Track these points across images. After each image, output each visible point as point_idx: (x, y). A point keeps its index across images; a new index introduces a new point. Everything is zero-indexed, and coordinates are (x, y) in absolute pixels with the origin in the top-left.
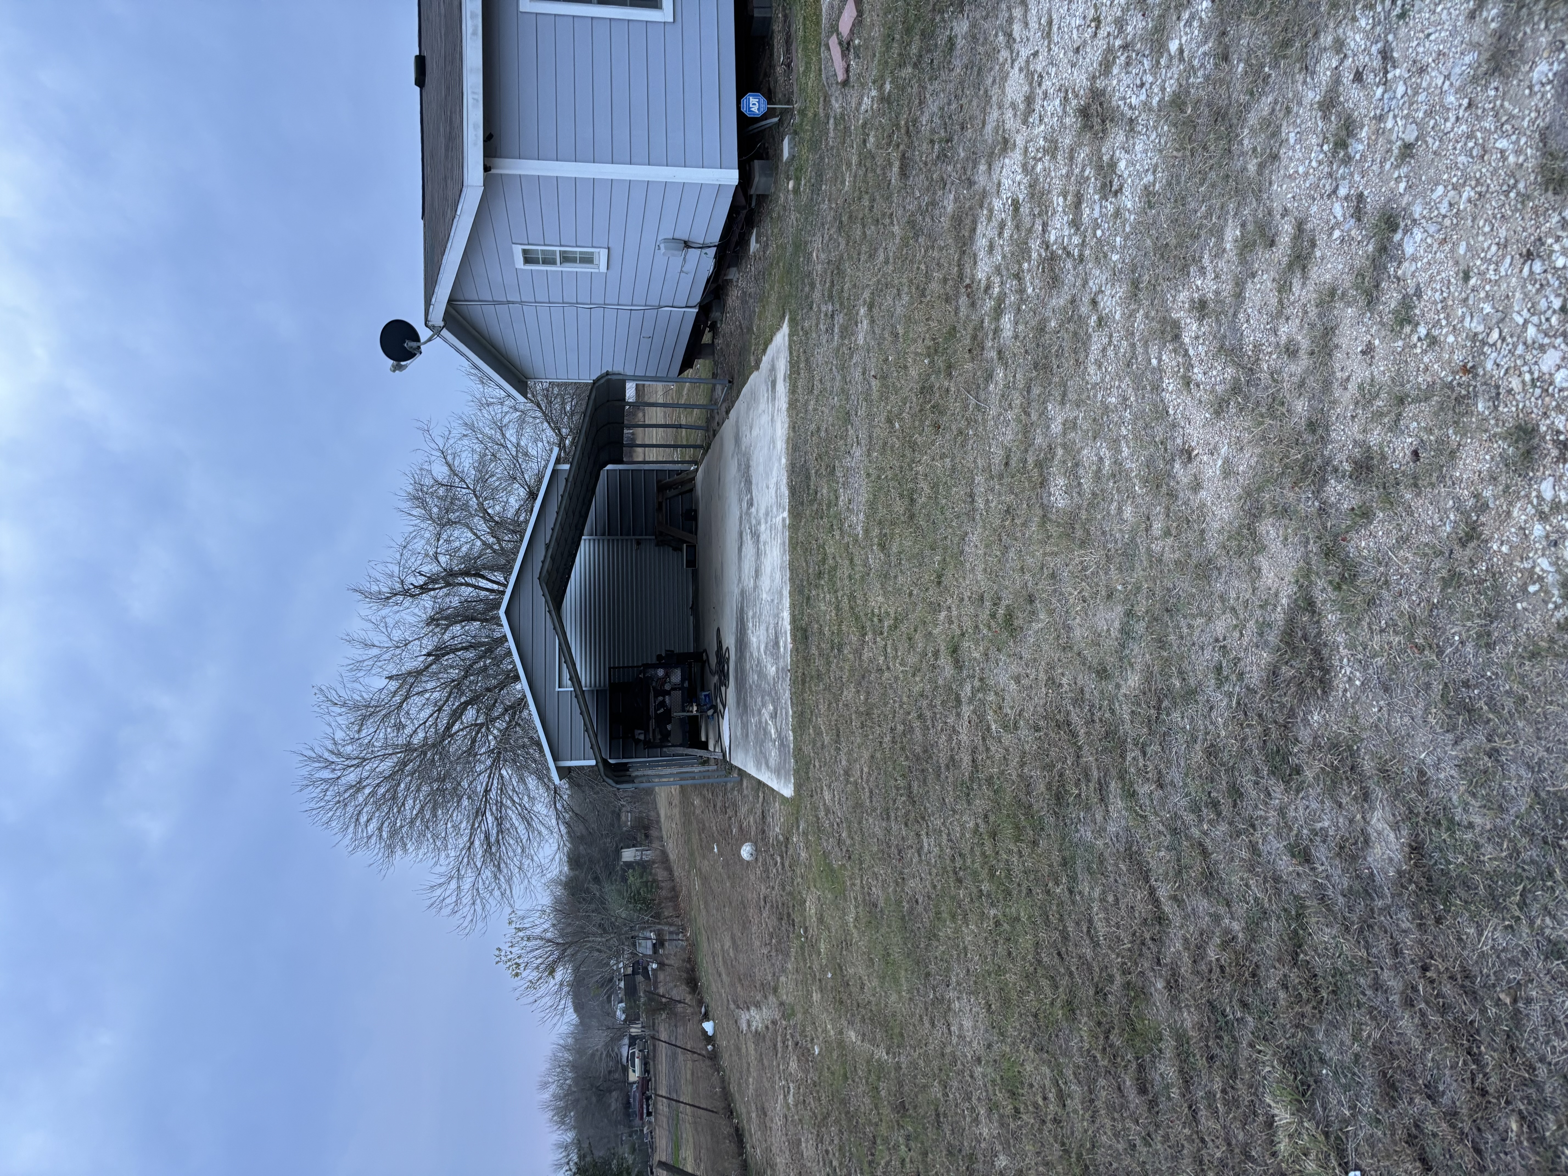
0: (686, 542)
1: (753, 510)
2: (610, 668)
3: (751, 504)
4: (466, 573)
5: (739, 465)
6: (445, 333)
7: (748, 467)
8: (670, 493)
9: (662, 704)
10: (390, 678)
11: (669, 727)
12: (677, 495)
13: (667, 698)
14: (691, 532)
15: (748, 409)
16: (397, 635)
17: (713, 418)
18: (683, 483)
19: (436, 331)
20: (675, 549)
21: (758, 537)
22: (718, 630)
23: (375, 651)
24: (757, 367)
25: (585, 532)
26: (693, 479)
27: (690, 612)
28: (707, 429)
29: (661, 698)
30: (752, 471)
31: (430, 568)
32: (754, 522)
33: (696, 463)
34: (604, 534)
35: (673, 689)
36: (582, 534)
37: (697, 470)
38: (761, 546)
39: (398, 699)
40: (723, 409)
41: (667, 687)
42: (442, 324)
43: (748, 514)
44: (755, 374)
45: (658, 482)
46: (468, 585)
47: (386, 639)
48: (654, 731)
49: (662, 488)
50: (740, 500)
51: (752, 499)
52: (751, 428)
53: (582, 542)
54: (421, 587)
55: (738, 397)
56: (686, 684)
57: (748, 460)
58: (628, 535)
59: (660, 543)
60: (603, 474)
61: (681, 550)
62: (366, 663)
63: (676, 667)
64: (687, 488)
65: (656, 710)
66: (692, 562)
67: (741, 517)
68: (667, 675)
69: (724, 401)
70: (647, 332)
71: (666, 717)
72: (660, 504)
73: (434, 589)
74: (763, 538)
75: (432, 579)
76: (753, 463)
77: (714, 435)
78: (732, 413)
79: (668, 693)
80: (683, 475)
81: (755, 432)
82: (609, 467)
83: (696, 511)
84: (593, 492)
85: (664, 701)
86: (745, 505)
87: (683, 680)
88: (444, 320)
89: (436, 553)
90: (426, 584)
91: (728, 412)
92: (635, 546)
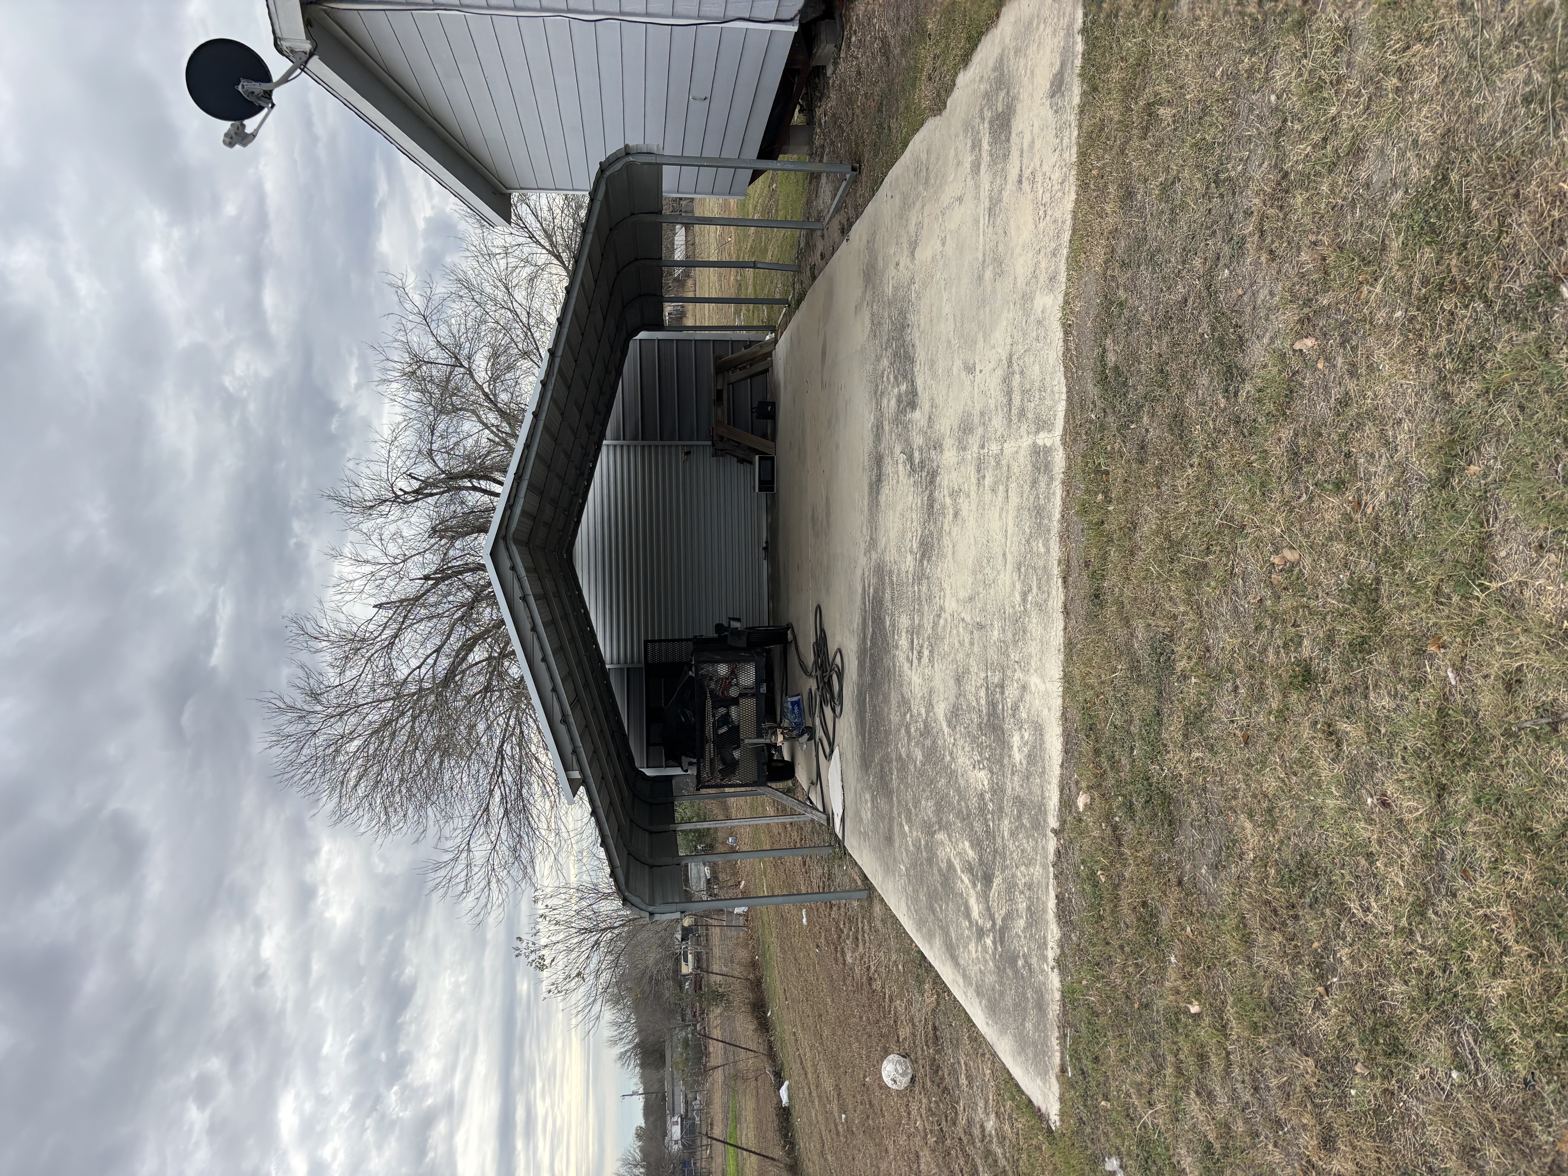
0: (758, 452)
1: (918, 416)
2: (646, 642)
3: (910, 401)
4: (470, 476)
5: (876, 323)
6: (315, 64)
7: (902, 326)
8: (735, 376)
9: (726, 719)
10: (379, 606)
11: (736, 754)
12: (745, 379)
13: (733, 710)
14: (764, 436)
15: (906, 205)
16: (393, 550)
17: (810, 246)
18: (753, 360)
19: (301, 63)
20: (741, 461)
21: (933, 475)
22: (819, 609)
23: (369, 569)
24: (939, 106)
25: (609, 432)
26: (770, 354)
27: (763, 553)
28: (798, 270)
29: (722, 710)
30: (914, 335)
31: (424, 469)
32: (918, 441)
33: (773, 329)
34: (635, 438)
35: (742, 695)
36: (602, 437)
37: (775, 341)
38: (943, 497)
39: (388, 633)
40: (835, 226)
41: (734, 692)
42: (308, 46)
43: (899, 419)
44: (932, 124)
45: (717, 358)
46: (474, 488)
47: (380, 554)
48: (712, 761)
49: (722, 368)
50: (878, 395)
51: (913, 392)
52: (914, 246)
53: (604, 450)
54: (416, 492)
55: (873, 192)
56: (763, 689)
57: (903, 313)
58: (673, 439)
59: (718, 452)
60: (633, 347)
61: (751, 463)
62: (357, 583)
63: (747, 661)
64: (759, 367)
65: (715, 730)
66: (768, 484)
67: (878, 428)
68: (733, 673)
69: (837, 210)
70: (701, 89)
71: (733, 737)
72: (719, 393)
73: (432, 495)
74: (946, 480)
75: (426, 483)
76: (919, 319)
77: (814, 278)
78: (859, 229)
79: (735, 701)
80: (754, 348)
81: (924, 253)
82: (643, 335)
83: (774, 405)
84: (619, 373)
85: (728, 714)
86: (890, 405)
87: (758, 681)
88: (309, 36)
89: (431, 450)
90: (420, 488)
91: (845, 231)
92: (681, 456)
